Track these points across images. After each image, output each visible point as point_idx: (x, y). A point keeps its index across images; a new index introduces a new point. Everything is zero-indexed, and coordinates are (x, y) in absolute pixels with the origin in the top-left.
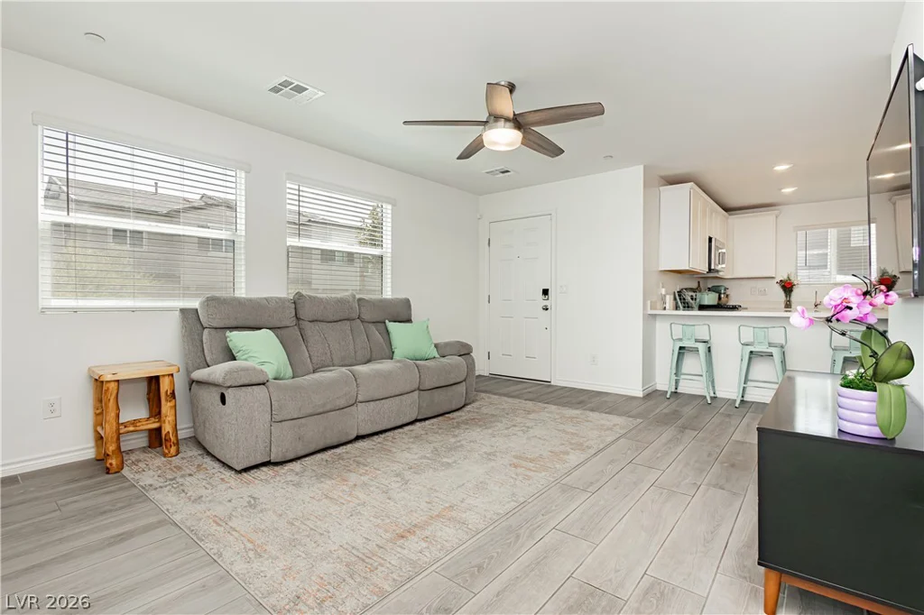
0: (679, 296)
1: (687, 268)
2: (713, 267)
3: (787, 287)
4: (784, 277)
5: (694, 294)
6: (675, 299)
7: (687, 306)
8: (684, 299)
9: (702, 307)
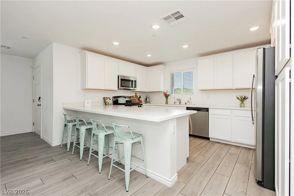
2: (119, 88)
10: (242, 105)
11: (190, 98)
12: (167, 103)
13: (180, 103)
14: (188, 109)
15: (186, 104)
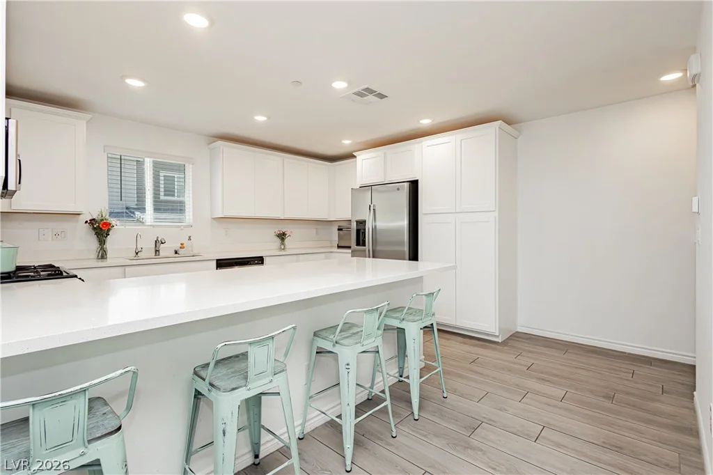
4: (97, 216)
10: (282, 247)
11: (190, 237)
12: (102, 255)
13: (156, 251)
14: (222, 264)
15: (176, 253)
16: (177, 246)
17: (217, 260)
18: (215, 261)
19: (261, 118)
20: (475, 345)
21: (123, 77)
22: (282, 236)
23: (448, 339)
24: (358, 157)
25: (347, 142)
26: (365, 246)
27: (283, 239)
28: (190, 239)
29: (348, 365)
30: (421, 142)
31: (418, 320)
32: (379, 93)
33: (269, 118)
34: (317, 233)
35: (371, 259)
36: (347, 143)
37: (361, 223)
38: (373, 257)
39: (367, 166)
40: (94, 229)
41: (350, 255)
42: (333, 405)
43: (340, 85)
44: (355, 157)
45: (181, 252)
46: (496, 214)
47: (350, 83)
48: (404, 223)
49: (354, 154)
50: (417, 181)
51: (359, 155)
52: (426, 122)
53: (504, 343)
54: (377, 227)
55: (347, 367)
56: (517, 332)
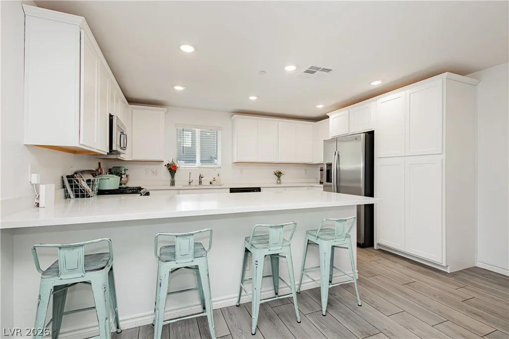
0: (70, 182)
1: (77, 145)
2: (114, 148)
3: (172, 169)
4: (170, 162)
5: (92, 178)
6: (64, 187)
7: (81, 194)
8: (77, 186)
9: (101, 192)
10: (279, 182)
11: (219, 174)
12: (173, 183)
13: (200, 182)
14: (233, 190)
15: (211, 183)
16: (211, 179)
17: (231, 189)
18: (229, 189)
19: (253, 98)
20: (419, 271)
21: (173, 86)
22: (279, 175)
23: (395, 262)
24: (330, 117)
25: (320, 106)
26: (331, 182)
27: (279, 177)
28: (218, 175)
29: (257, 262)
30: (376, 100)
31: (330, 240)
32: (323, 69)
33: (258, 97)
34: (306, 173)
35: (336, 193)
36: (320, 108)
37: (330, 165)
38: (337, 192)
39: (337, 124)
40: (169, 169)
41: (323, 189)
42: (268, 289)
43: (290, 68)
44: (328, 117)
45: (214, 183)
46: (443, 156)
47: (297, 66)
48: (361, 165)
49: (328, 114)
50: (373, 131)
51: (330, 115)
52: (376, 84)
53: (453, 275)
54: (341, 169)
55: (257, 263)
56: (476, 267)
